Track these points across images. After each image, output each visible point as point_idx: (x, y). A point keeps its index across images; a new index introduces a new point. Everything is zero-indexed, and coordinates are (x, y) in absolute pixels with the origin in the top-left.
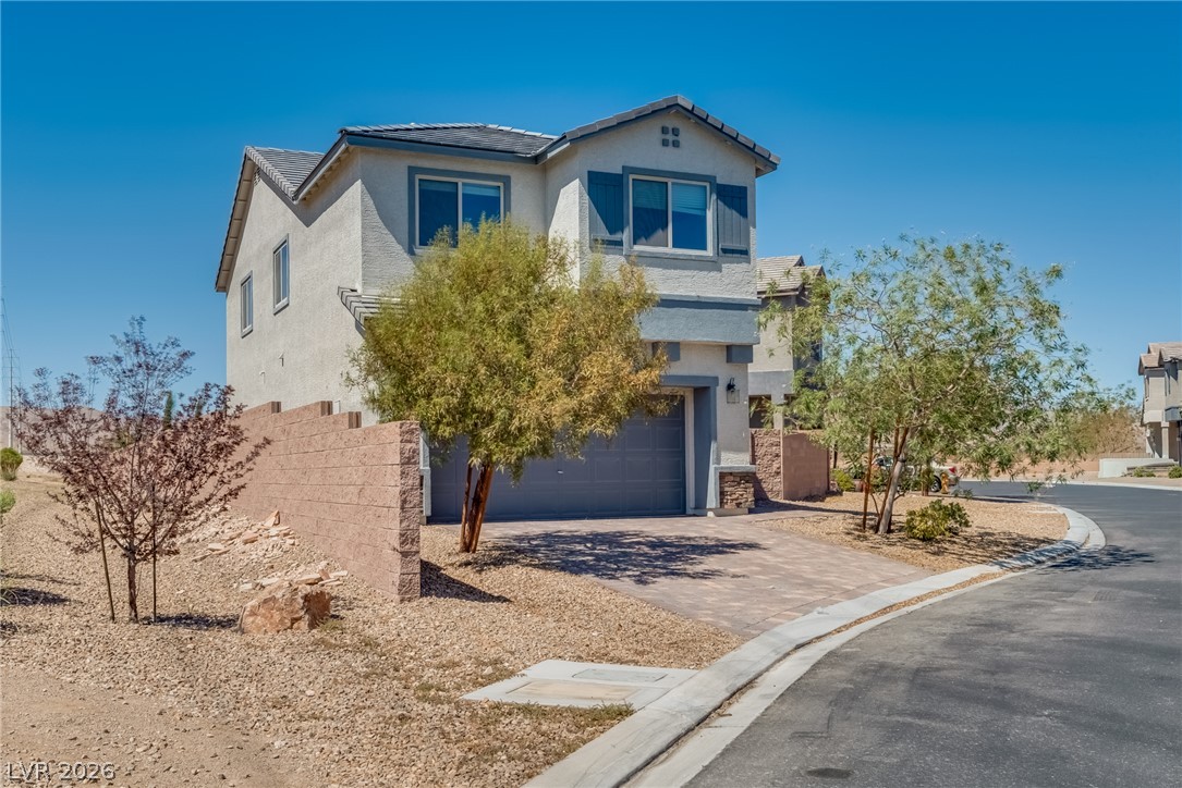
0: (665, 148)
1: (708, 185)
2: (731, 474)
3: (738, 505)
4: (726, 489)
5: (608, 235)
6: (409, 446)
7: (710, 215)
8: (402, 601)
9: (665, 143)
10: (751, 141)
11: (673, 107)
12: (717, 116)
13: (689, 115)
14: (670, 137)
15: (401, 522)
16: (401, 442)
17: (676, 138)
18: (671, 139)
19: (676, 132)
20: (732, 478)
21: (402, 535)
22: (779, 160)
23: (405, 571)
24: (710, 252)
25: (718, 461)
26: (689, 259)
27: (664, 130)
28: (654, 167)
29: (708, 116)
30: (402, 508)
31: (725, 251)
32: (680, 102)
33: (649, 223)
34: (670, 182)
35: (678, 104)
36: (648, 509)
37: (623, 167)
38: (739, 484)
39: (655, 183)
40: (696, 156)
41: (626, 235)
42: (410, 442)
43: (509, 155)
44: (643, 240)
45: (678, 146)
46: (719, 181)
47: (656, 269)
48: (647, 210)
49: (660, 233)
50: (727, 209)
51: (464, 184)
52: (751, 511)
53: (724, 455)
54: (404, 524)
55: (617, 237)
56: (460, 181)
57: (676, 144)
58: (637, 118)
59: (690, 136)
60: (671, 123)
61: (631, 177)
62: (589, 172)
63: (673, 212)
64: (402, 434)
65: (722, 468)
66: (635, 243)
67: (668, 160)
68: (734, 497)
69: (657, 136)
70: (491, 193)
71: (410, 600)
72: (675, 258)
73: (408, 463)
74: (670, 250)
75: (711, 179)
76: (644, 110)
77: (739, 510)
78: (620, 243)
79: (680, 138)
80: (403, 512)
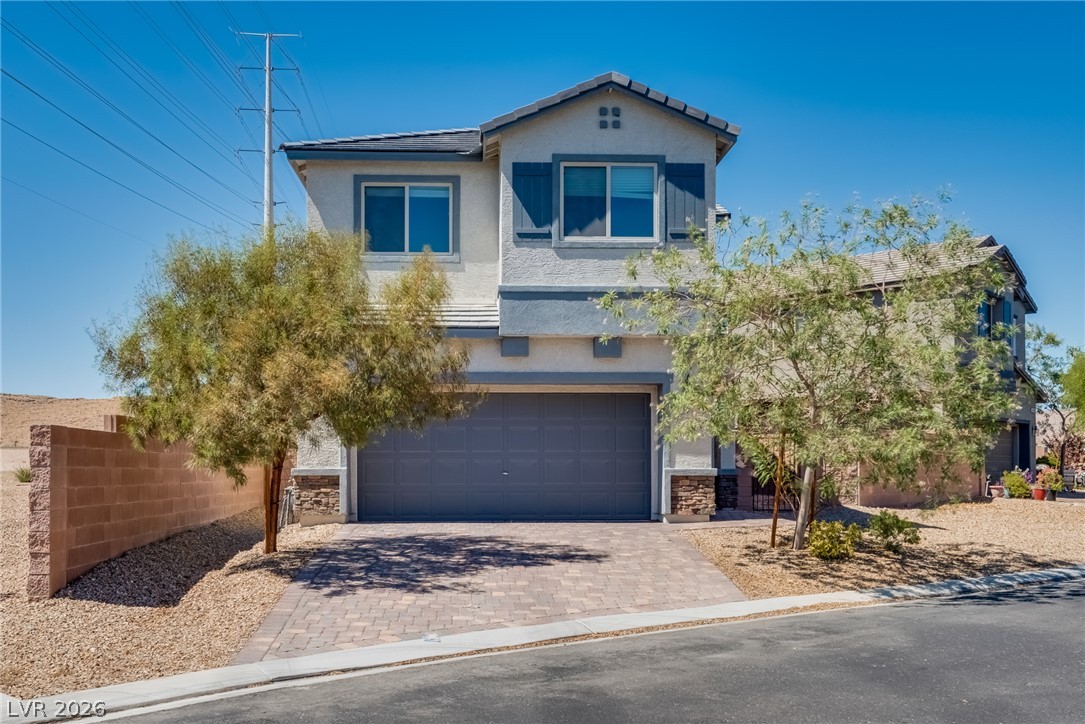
0: (603, 130)
1: (655, 166)
2: (687, 477)
3: (695, 511)
4: (680, 494)
5: (535, 228)
6: (39, 448)
7: (657, 199)
8: (30, 601)
9: (603, 125)
10: (701, 112)
11: (605, 86)
12: (658, 91)
13: (626, 92)
14: (610, 118)
15: (31, 523)
16: (32, 444)
17: (617, 118)
18: (611, 120)
19: (616, 112)
20: (688, 482)
21: (31, 537)
22: (737, 129)
23: (34, 572)
24: (656, 238)
25: (672, 463)
26: (631, 247)
27: (603, 112)
28: (590, 151)
29: (648, 90)
30: (32, 510)
31: (675, 236)
32: (615, 78)
33: (583, 213)
34: (609, 166)
35: (612, 82)
36: (607, 514)
37: (554, 155)
38: (697, 488)
39: (592, 168)
40: (641, 134)
41: (555, 228)
42: (41, 444)
43: (451, 155)
44: (577, 231)
45: (618, 127)
46: (669, 160)
47: (591, 261)
48: (579, 199)
49: (597, 222)
50: (678, 191)
51: (411, 188)
52: (712, 518)
53: (679, 458)
54: (33, 526)
55: (544, 230)
56: (407, 185)
57: (616, 125)
58: (562, 102)
59: (633, 116)
60: (610, 103)
61: (563, 165)
62: (514, 164)
63: (612, 198)
64: (33, 437)
65: (675, 471)
66: (566, 234)
67: (608, 142)
68: (690, 502)
69: (596, 118)
70: (440, 194)
71: (38, 600)
72: (614, 247)
73: (38, 465)
74: (608, 239)
75: (658, 159)
76: (570, 91)
77: (696, 517)
78: (549, 236)
79: (622, 119)
80: (33, 514)
